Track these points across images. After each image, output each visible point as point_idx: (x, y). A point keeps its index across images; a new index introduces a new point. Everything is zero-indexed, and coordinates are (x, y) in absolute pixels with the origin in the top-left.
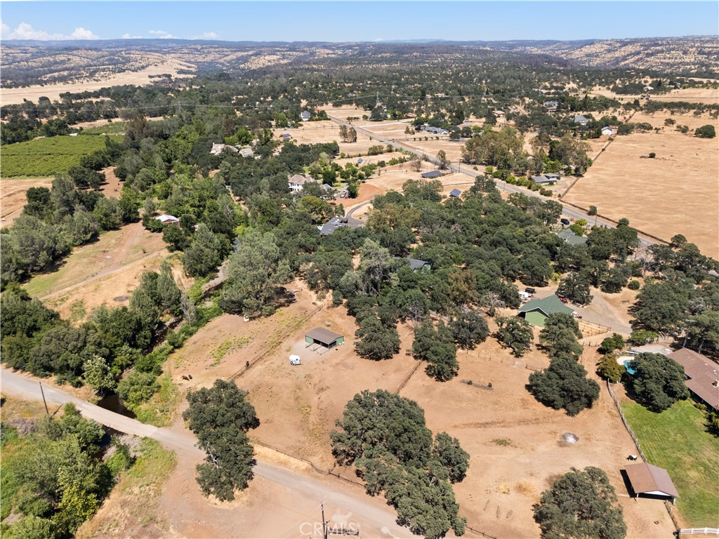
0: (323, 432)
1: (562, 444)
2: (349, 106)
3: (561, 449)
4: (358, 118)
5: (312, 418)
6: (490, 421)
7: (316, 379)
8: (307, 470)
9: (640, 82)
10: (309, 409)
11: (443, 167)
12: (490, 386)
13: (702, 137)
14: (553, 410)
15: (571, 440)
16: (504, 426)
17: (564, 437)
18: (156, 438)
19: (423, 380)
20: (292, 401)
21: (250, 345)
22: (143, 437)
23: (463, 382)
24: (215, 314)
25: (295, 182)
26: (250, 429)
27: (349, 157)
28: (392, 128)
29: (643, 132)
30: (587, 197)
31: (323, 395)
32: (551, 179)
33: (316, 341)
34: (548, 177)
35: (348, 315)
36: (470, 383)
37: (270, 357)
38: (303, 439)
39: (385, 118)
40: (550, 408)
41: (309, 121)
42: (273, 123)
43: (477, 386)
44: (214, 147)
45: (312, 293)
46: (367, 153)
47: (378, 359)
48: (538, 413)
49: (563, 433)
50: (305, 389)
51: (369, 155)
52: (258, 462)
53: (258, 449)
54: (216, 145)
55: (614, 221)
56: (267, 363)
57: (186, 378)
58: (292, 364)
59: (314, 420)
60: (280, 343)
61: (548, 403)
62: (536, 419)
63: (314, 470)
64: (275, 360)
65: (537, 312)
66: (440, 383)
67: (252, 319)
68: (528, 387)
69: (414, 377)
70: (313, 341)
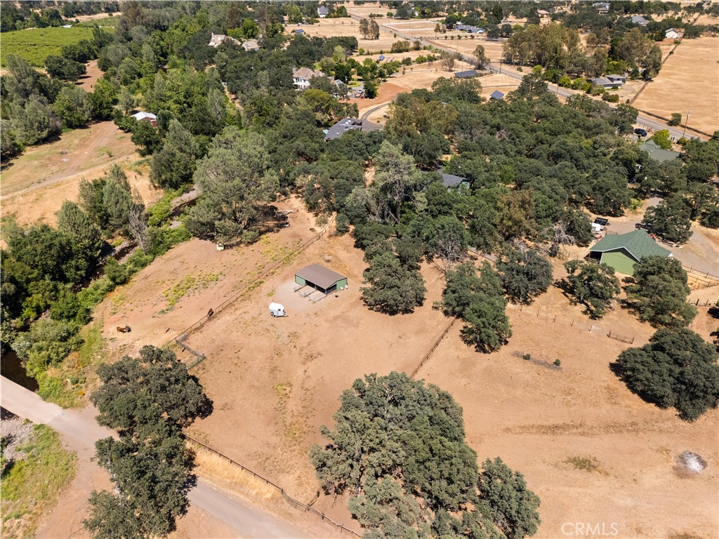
0: (305, 429)
1: (681, 472)
2: (372, 4)
3: (682, 483)
4: (381, 16)
5: (293, 405)
6: (560, 422)
7: (303, 341)
8: (274, 500)
10: (288, 389)
11: (480, 67)
12: (557, 363)
14: (657, 409)
15: (694, 465)
16: (583, 434)
17: (682, 459)
18: (56, 427)
19: (458, 349)
20: (265, 374)
21: (219, 283)
22: (39, 423)
23: (516, 354)
24: (180, 238)
25: (301, 77)
26: (198, 419)
27: (368, 54)
28: (420, 26)
29: (713, 36)
31: (311, 365)
32: (615, 82)
33: (309, 283)
34: (612, 80)
35: (355, 246)
36: (527, 358)
37: (244, 303)
38: (274, 440)
39: (413, 16)
40: (653, 405)
41: (326, 17)
42: (286, 18)
43: (537, 362)
44: (213, 38)
45: (311, 215)
46: (390, 50)
47: (393, 313)
48: (635, 412)
49: (681, 450)
50: (286, 356)
51: (392, 52)
52: (199, 480)
53: (202, 457)
54: (215, 36)
55: (705, 134)
56: (238, 312)
57: (121, 330)
58: (272, 314)
59: (294, 408)
60: (261, 283)
61: (648, 396)
62: (633, 424)
63: (284, 500)
64: (249, 309)
65: (620, 254)
66: (482, 354)
67: (226, 247)
68: (616, 368)
69: (443, 343)
70: (304, 282)
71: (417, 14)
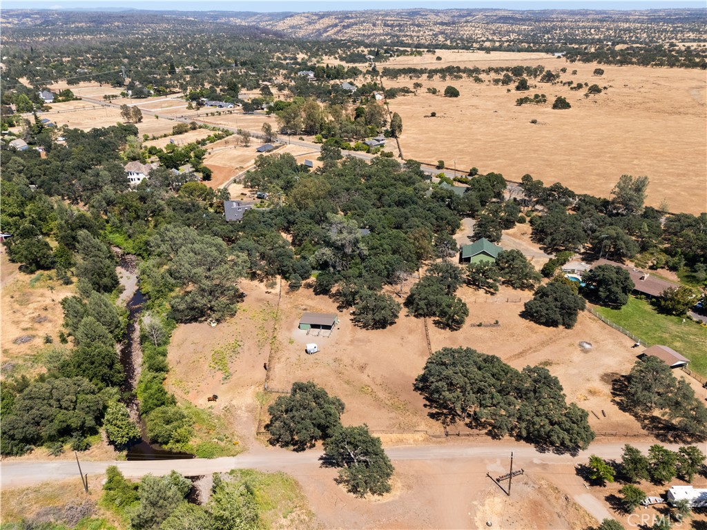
0: (403, 403)
1: (585, 351)
3: (588, 355)
4: (116, 96)
5: (382, 395)
6: (521, 350)
7: (347, 361)
8: (426, 440)
9: (358, 51)
10: (369, 388)
11: (269, 141)
12: (497, 322)
13: (451, 97)
14: (555, 329)
15: (587, 346)
16: (534, 352)
17: (580, 345)
18: (245, 466)
19: (440, 334)
20: (346, 386)
21: (244, 347)
22: (229, 471)
23: (473, 325)
25: (132, 171)
27: (154, 138)
28: (166, 105)
29: (404, 95)
30: (421, 155)
31: (367, 371)
32: (381, 142)
33: (314, 326)
34: (378, 140)
36: (480, 325)
37: (279, 353)
38: (393, 415)
39: (149, 95)
40: (551, 327)
41: (54, 102)
42: (14, 107)
43: (486, 326)
45: (257, 282)
46: (171, 132)
47: (384, 327)
48: (547, 334)
49: (578, 342)
50: (346, 372)
51: (174, 134)
55: (463, 172)
56: (282, 360)
60: (274, 337)
61: (547, 324)
62: (551, 339)
63: (432, 437)
64: (288, 355)
65: (482, 255)
66: (455, 332)
68: (524, 315)
69: (430, 332)
70: (310, 326)
71: (152, 92)
